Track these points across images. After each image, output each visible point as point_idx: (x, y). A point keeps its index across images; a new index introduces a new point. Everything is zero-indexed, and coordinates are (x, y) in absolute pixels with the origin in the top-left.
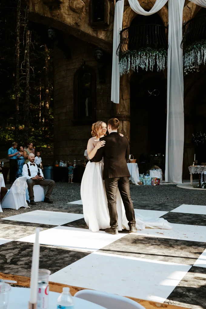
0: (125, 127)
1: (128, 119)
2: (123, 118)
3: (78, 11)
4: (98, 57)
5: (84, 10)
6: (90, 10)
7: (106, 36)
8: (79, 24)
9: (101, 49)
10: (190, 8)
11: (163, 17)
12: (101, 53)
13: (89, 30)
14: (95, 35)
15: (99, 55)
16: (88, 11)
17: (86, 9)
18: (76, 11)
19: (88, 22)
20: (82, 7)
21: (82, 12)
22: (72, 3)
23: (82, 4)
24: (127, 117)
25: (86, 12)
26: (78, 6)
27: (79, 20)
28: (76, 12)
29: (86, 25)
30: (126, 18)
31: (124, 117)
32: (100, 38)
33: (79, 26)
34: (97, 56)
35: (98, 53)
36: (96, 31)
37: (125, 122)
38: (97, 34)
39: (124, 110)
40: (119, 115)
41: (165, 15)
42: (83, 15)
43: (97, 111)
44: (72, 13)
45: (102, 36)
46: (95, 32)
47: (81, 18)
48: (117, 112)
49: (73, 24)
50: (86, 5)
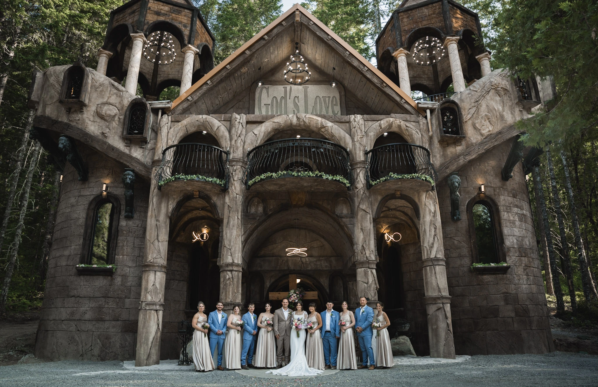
0: (158, 281)
1: (163, 270)
2: (157, 268)
3: (107, 118)
4: (128, 181)
5: (116, 118)
6: (124, 119)
7: (143, 155)
8: (106, 135)
9: (133, 171)
10: (256, 135)
11: (221, 140)
12: (132, 176)
13: (120, 145)
14: (127, 151)
15: (130, 179)
16: (122, 120)
17: (119, 118)
18: (105, 118)
19: (120, 134)
20: (114, 114)
21: (114, 120)
22: (100, 107)
23: (115, 112)
24: (162, 266)
25: (119, 121)
26: (108, 112)
27: (108, 130)
28: (105, 120)
29: (117, 138)
30: (173, 136)
31: (158, 266)
32: (134, 156)
33: (106, 137)
34: (127, 178)
35: (129, 174)
36: (129, 146)
37: (159, 274)
38: (130, 150)
39: (159, 256)
40: (151, 262)
41: (224, 138)
42: (115, 124)
43: (116, 256)
44: (98, 120)
45: (137, 153)
46: (128, 148)
47: (111, 128)
48: (147, 258)
49: (99, 134)
50: (120, 113)
